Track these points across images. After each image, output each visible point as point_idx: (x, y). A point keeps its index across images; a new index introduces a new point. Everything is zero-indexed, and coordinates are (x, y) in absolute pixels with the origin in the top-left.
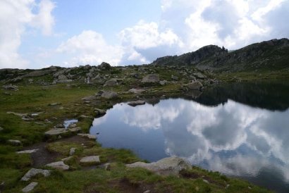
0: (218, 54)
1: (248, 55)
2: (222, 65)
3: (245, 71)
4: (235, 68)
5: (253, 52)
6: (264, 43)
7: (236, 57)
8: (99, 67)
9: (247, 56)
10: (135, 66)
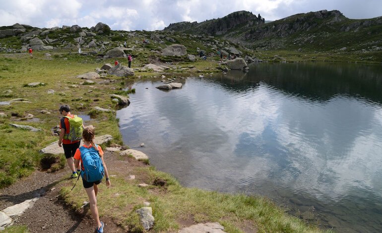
0: (252, 23)
1: (291, 27)
2: (257, 39)
3: (285, 49)
4: (273, 45)
5: (297, 25)
6: (312, 14)
7: (275, 30)
8: (93, 29)
9: (290, 29)
10: (145, 32)
